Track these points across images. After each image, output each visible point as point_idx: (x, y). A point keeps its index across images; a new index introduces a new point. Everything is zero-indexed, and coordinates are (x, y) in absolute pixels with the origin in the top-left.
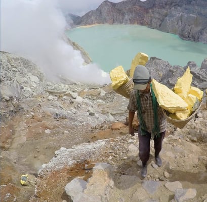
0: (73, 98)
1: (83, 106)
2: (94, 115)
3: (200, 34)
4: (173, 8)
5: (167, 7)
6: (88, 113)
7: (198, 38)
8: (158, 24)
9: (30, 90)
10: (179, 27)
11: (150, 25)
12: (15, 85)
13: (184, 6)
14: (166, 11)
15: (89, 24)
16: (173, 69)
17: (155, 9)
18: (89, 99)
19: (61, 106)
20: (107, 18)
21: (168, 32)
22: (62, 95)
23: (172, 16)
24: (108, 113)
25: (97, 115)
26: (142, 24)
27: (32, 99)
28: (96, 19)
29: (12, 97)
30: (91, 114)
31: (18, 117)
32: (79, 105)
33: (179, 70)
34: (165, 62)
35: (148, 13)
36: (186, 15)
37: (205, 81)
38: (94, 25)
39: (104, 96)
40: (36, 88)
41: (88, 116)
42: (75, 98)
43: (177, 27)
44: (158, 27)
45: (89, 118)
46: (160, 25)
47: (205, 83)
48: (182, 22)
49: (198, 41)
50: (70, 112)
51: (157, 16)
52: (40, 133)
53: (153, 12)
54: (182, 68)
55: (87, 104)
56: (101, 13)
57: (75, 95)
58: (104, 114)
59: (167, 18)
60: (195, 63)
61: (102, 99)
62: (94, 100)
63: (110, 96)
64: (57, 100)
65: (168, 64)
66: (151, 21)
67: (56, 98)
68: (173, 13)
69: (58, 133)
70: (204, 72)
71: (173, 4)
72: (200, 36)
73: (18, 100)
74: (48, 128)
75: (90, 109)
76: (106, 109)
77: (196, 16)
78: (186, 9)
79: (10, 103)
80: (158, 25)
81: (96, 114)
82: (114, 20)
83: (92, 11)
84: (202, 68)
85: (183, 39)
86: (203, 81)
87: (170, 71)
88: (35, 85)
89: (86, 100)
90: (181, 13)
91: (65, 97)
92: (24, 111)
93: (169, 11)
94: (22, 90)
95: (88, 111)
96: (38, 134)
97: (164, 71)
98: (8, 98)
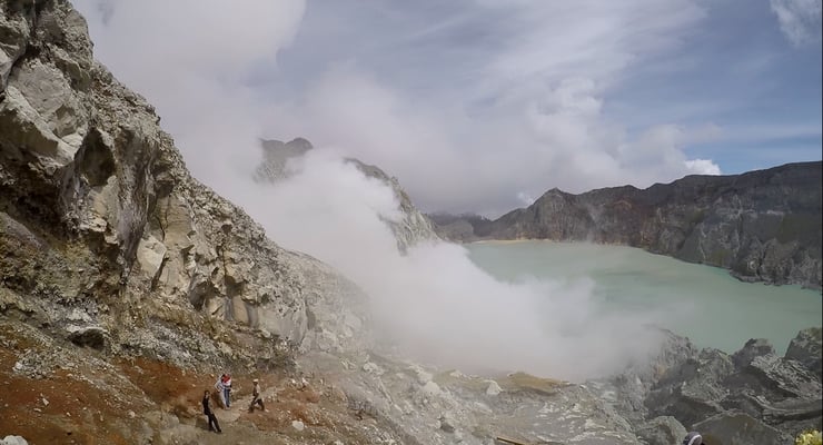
0: (419, 382)
1: (436, 405)
2: (452, 432)
3: (792, 261)
4: (720, 200)
5: (705, 198)
6: (439, 424)
7: (787, 273)
8: (677, 241)
9: (335, 339)
10: (734, 247)
11: (654, 247)
12: (296, 317)
13: (752, 191)
14: (699, 210)
15: (508, 239)
16: (700, 357)
17: (670, 206)
18: (457, 394)
19: (384, 390)
20: (550, 226)
21: (700, 263)
22: (397, 368)
23: (717, 221)
24: (489, 437)
25: (459, 434)
26: (634, 244)
27: (330, 356)
28: (525, 227)
29: (277, 336)
30: (446, 428)
31: (273, 375)
32: (426, 401)
33: (715, 362)
34: (680, 338)
35: (651, 216)
36: (754, 216)
37: (795, 396)
38: (517, 241)
39: (493, 397)
40: (349, 339)
41: (436, 430)
42: (424, 384)
43: (727, 247)
44: (674, 250)
45: (437, 434)
46: (680, 246)
47: (791, 401)
48: (741, 233)
49: (786, 281)
50: (399, 409)
51: (676, 223)
52: (278, 421)
53: (665, 214)
54: (725, 357)
55: (445, 404)
56: (537, 216)
57: (426, 376)
58: (478, 437)
59: (702, 226)
60: (769, 343)
61: (486, 402)
62: (467, 399)
63: (509, 401)
64: (382, 376)
65: (688, 345)
66: (658, 236)
67: (382, 371)
68: (720, 211)
69: (322, 438)
70: (792, 369)
71: (722, 189)
72: (794, 268)
73: (291, 345)
74: (304, 420)
75: (447, 416)
76: (488, 427)
77: (782, 214)
78: (755, 198)
79: (268, 345)
80: (675, 246)
81: (457, 431)
82: (565, 232)
83: (519, 212)
84: (788, 357)
85: (741, 280)
86: (786, 394)
87: (690, 362)
88: (349, 334)
89: (448, 396)
90: (740, 211)
91: (401, 375)
92: (294, 371)
93: (707, 207)
94: (319, 334)
95: (442, 419)
96: (272, 420)
97: (672, 362)
98: (268, 335)
